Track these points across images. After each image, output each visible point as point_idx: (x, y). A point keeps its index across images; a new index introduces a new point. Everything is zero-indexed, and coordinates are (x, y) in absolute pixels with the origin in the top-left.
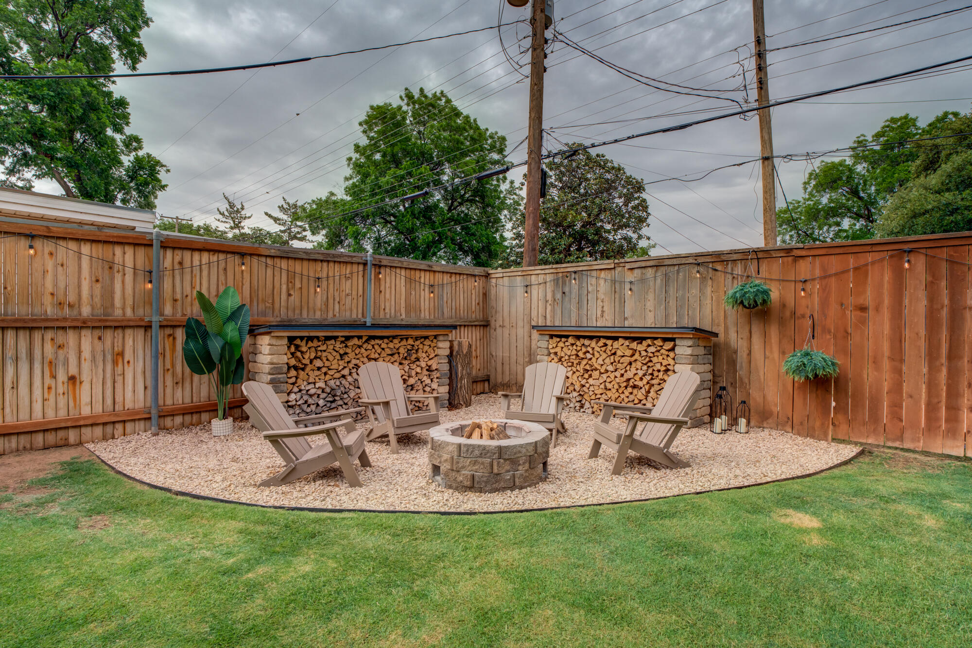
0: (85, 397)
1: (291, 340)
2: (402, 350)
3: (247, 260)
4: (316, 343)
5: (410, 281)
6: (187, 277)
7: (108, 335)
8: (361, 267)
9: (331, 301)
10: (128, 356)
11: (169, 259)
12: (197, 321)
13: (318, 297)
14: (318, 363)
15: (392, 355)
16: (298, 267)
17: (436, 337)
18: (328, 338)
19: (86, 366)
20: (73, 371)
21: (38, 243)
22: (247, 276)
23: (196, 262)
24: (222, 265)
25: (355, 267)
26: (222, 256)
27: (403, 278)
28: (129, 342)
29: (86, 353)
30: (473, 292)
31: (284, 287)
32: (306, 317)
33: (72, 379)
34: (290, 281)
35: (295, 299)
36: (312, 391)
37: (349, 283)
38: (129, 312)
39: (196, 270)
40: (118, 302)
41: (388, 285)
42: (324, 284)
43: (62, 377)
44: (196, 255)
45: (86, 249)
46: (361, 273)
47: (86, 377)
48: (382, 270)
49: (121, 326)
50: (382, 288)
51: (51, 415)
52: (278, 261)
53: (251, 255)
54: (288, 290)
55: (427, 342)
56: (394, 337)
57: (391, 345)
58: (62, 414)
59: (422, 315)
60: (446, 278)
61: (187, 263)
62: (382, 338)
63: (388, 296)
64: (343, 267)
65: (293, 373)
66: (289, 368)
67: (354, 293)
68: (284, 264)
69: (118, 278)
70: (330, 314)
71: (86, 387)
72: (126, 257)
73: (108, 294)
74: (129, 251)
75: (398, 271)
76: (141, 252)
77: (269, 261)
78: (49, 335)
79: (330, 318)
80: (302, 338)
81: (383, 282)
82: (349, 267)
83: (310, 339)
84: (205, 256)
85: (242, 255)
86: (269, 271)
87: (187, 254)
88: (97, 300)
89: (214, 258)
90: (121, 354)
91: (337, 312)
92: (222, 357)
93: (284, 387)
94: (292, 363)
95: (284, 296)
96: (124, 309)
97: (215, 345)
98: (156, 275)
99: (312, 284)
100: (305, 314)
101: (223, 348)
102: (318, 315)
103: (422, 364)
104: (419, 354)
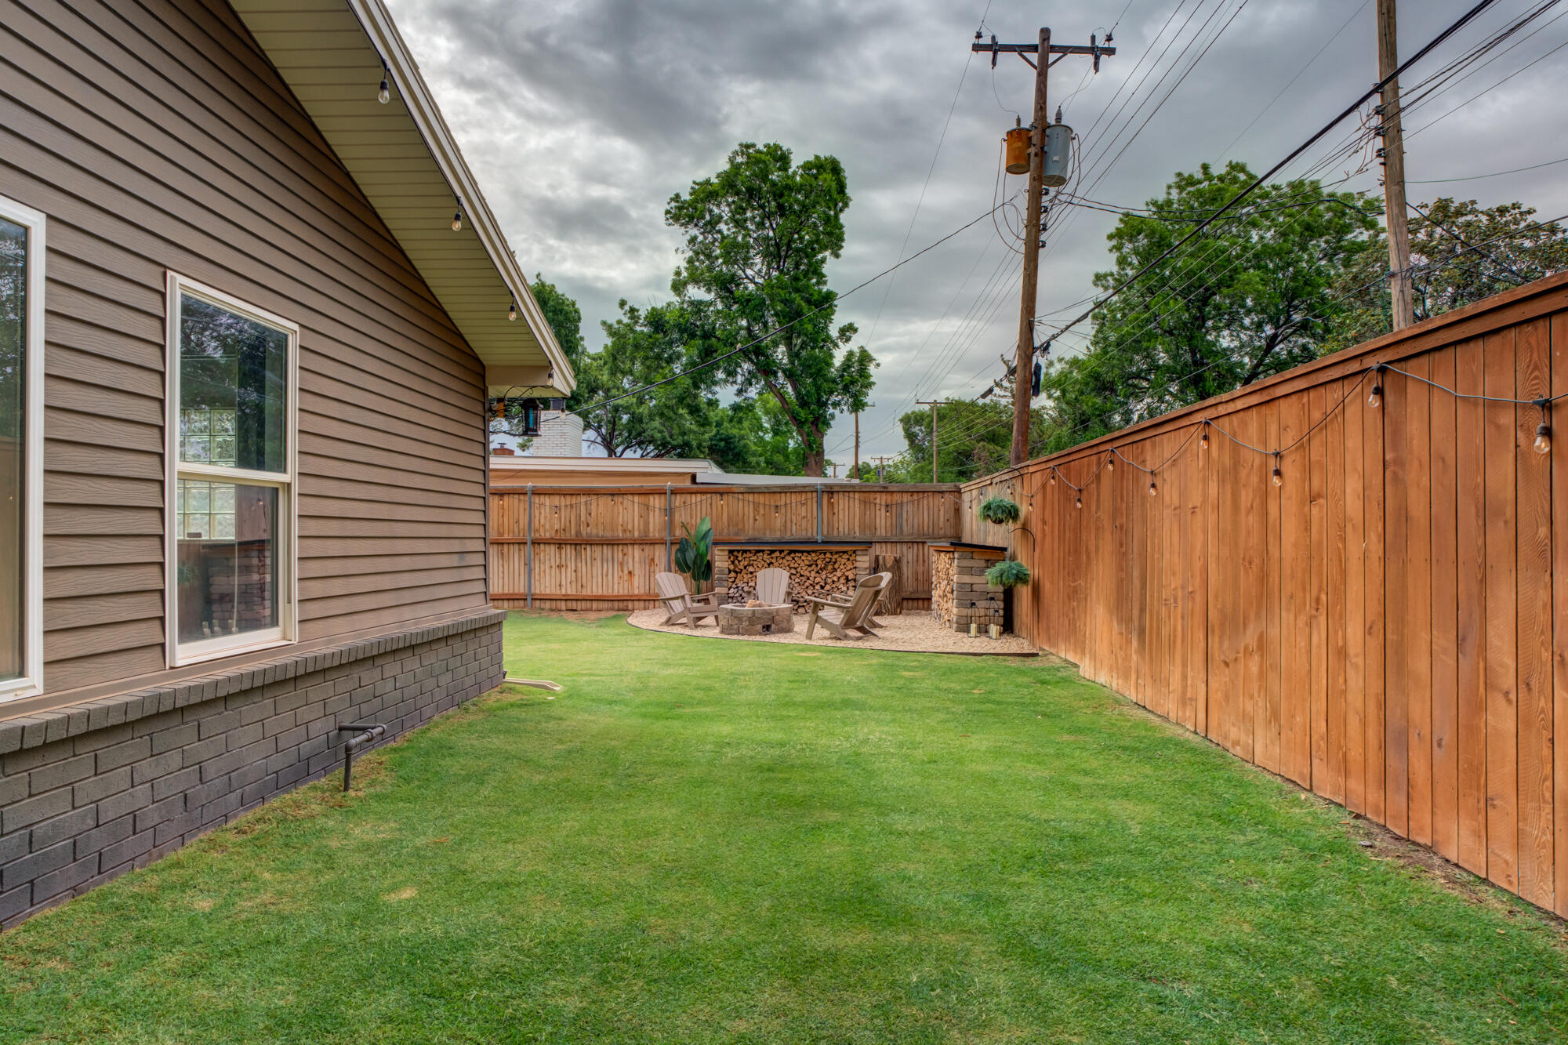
0: (636, 585)
1: (731, 552)
2: (819, 562)
3: (725, 497)
4: (749, 555)
5: (864, 502)
6: (688, 511)
7: (647, 548)
8: (815, 495)
9: (789, 523)
10: (656, 561)
11: (678, 500)
12: (686, 539)
13: (778, 521)
14: (751, 569)
15: (810, 566)
16: (761, 499)
17: (854, 552)
18: (758, 551)
19: (637, 565)
20: (631, 569)
21: (616, 498)
22: (725, 509)
23: (694, 501)
24: (709, 501)
25: (809, 495)
26: (709, 496)
27: (857, 502)
28: (657, 553)
29: (637, 559)
30: (942, 508)
31: (752, 514)
32: (768, 537)
33: (630, 573)
34: (756, 510)
35: (760, 522)
36: (746, 589)
37: (804, 508)
38: (657, 535)
39: (694, 506)
40: (651, 529)
41: (841, 507)
42: (783, 510)
43: (626, 572)
44: (693, 496)
45: (636, 499)
46: (815, 499)
47: (637, 572)
48: (835, 495)
49: (653, 543)
50: (836, 510)
51: (621, 593)
52: (747, 497)
53: (727, 493)
54: (754, 516)
55: (845, 556)
56: (814, 551)
57: (810, 558)
58: (626, 592)
59: (878, 533)
60: (906, 498)
61: (689, 502)
62: (802, 552)
63: (841, 517)
64: (798, 496)
65: (733, 574)
66: (730, 571)
67: (809, 516)
68: (751, 497)
69: (651, 513)
70: (789, 534)
71: (636, 577)
72: (656, 502)
73: (647, 524)
74: (657, 497)
75: (851, 495)
76: (663, 497)
77: (740, 496)
78: (620, 547)
79: (788, 537)
80: (738, 551)
81: (836, 506)
82: (804, 495)
83: (745, 551)
84: (699, 496)
85: (721, 494)
86: (741, 504)
87: (688, 496)
88: (642, 527)
89: (704, 497)
90: (653, 560)
91: (796, 532)
92: (695, 562)
93: (725, 583)
94: (732, 567)
95: (751, 521)
96: (655, 532)
97: (691, 555)
98: (669, 512)
99: (773, 510)
100: (768, 535)
101: (696, 557)
102: (778, 535)
103: (839, 574)
104: (836, 566)
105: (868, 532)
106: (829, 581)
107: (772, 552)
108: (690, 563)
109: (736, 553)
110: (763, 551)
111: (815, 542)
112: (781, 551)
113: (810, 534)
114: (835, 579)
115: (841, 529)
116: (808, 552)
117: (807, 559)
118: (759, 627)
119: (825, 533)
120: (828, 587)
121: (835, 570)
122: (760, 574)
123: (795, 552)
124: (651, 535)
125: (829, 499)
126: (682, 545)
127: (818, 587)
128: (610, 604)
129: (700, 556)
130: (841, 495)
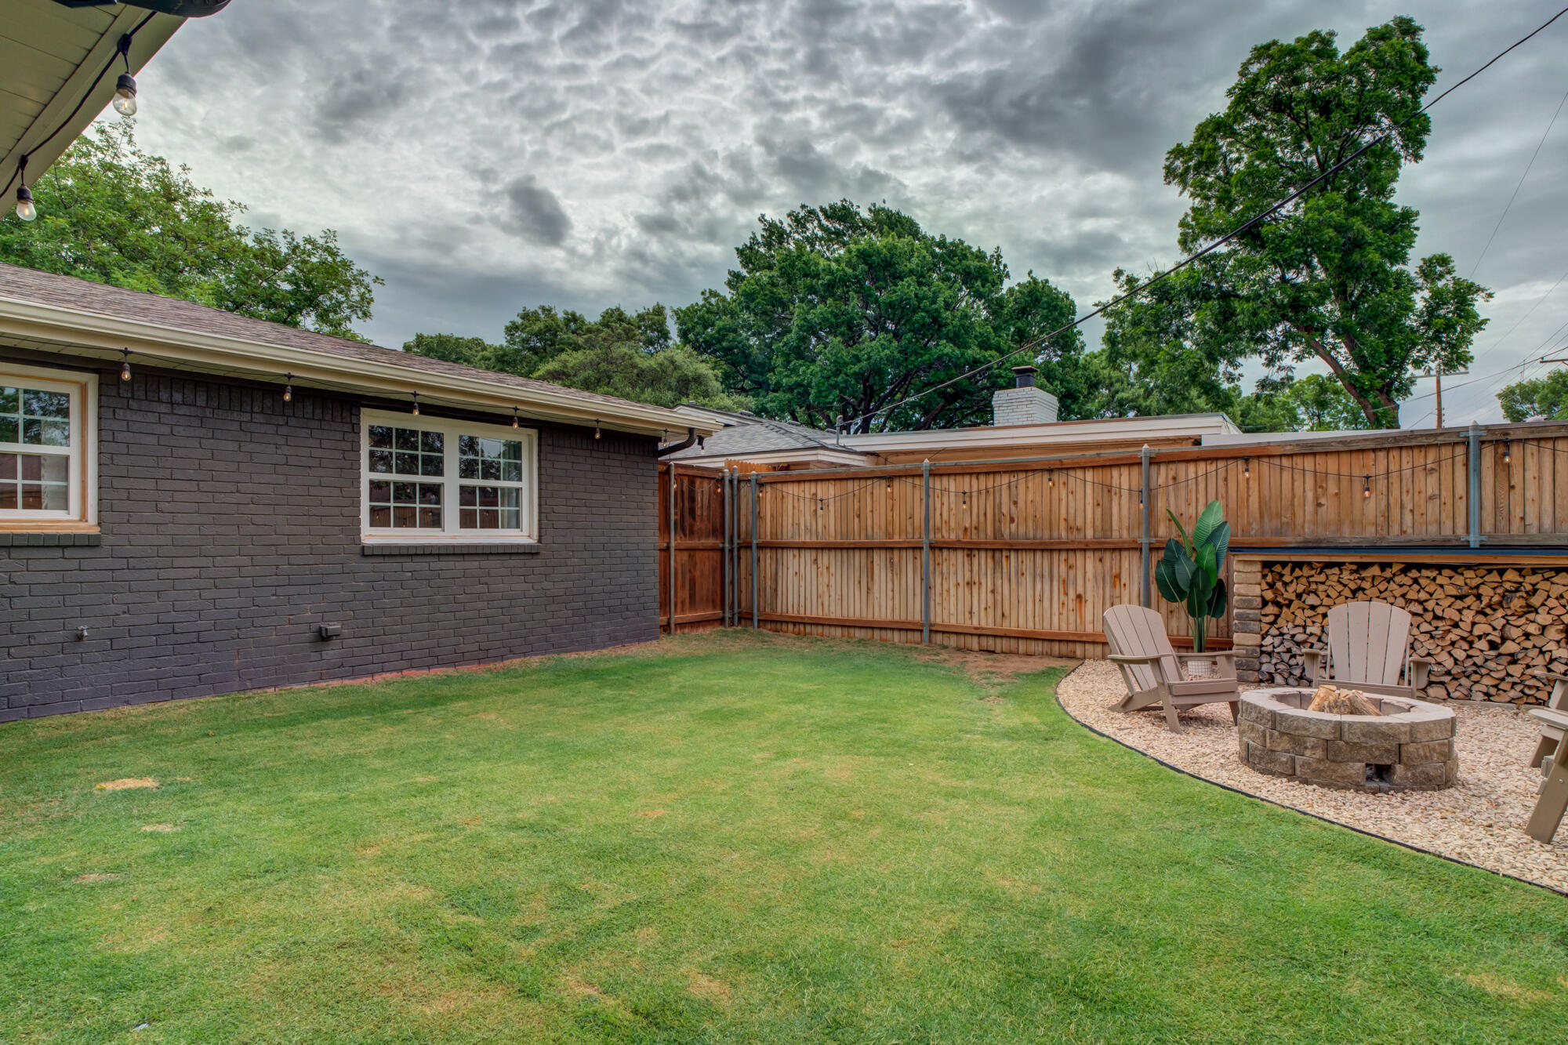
0: (1089, 617)
1: (1267, 565)
2: (1485, 591)
3: (1254, 464)
4: (1306, 571)
6: (1183, 493)
7: (1107, 556)
8: (1460, 450)
9: (1395, 511)
10: (1124, 578)
11: (1162, 475)
12: (1177, 543)
13: (1371, 506)
14: (1312, 600)
15: (1461, 598)
16: (1332, 464)
18: (1330, 565)
19: (1089, 585)
20: (1080, 590)
21: (1055, 476)
22: (1254, 485)
23: (1192, 475)
24: (1222, 473)
25: (1446, 452)
26: (1221, 464)
28: (1125, 564)
29: (1090, 575)
31: (1310, 495)
32: (1347, 536)
33: (1079, 597)
34: (1320, 485)
35: (1329, 510)
36: (1300, 638)
37: (1432, 480)
38: (1125, 535)
39: (1192, 484)
40: (1115, 526)
41: (1530, 475)
42: (1382, 485)
43: (1072, 595)
44: (1192, 468)
45: (1089, 475)
46: (1460, 460)
47: (1089, 597)
48: (1516, 450)
49: (1118, 549)
50: (1516, 480)
51: (1064, 629)
52: (1298, 460)
53: (1259, 457)
54: (1316, 498)
56: (1469, 567)
57: (1459, 580)
58: (1072, 629)
61: (1182, 477)
62: (1439, 568)
63: (1531, 493)
64: (1418, 455)
65: (1271, 609)
66: (1265, 603)
67: (1446, 494)
68: (1308, 463)
69: (1115, 499)
70: (1395, 531)
71: (1089, 605)
72: (1123, 479)
73: (1107, 516)
74: (1125, 471)
76: (1135, 471)
77: (1286, 462)
78: (1063, 556)
79: (1394, 535)
80: (1284, 564)
81: (1517, 471)
82: (1432, 455)
83: (1299, 565)
84: (1202, 466)
85: (1247, 459)
86: (1286, 476)
87: (1182, 467)
88: (1098, 523)
89: (1212, 467)
90: (1118, 576)
91: (1409, 526)
92: (1193, 584)
93: (1255, 626)
94: (1269, 595)
95: (1310, 507)
96: (1121, 531)
97: (1185, 570)
98: (1147, 495)
99: (1358, 486)
100: (1346, 531)
101: (1195, 574)
102: (1370, 532)
103: (1543, 618)
104: (1536, 601)
106: (1515, 633)
107: (1364, 566)
108: (1183, 584)
109: (1278, 568)
110: (1340, 565)
111: (1465, 547)
112: (1384, 566)
113: (1447, 532)
114: (1532, 629)
115: (1532, 519)
116: (1454, 568)
117: (1451, 584)
118: (1357, 768)
119: (1488, 527)
120: (1510, 647)
121: (1531, 609)
122: (1337, 615)
123: (1420, 567)
124: (1115, 534)
125: (1498, 461)
126: (1170, 553)
127: (1482, 645)
128: (1046, 646)
129: (1201, 572)
130: (1531, 448)
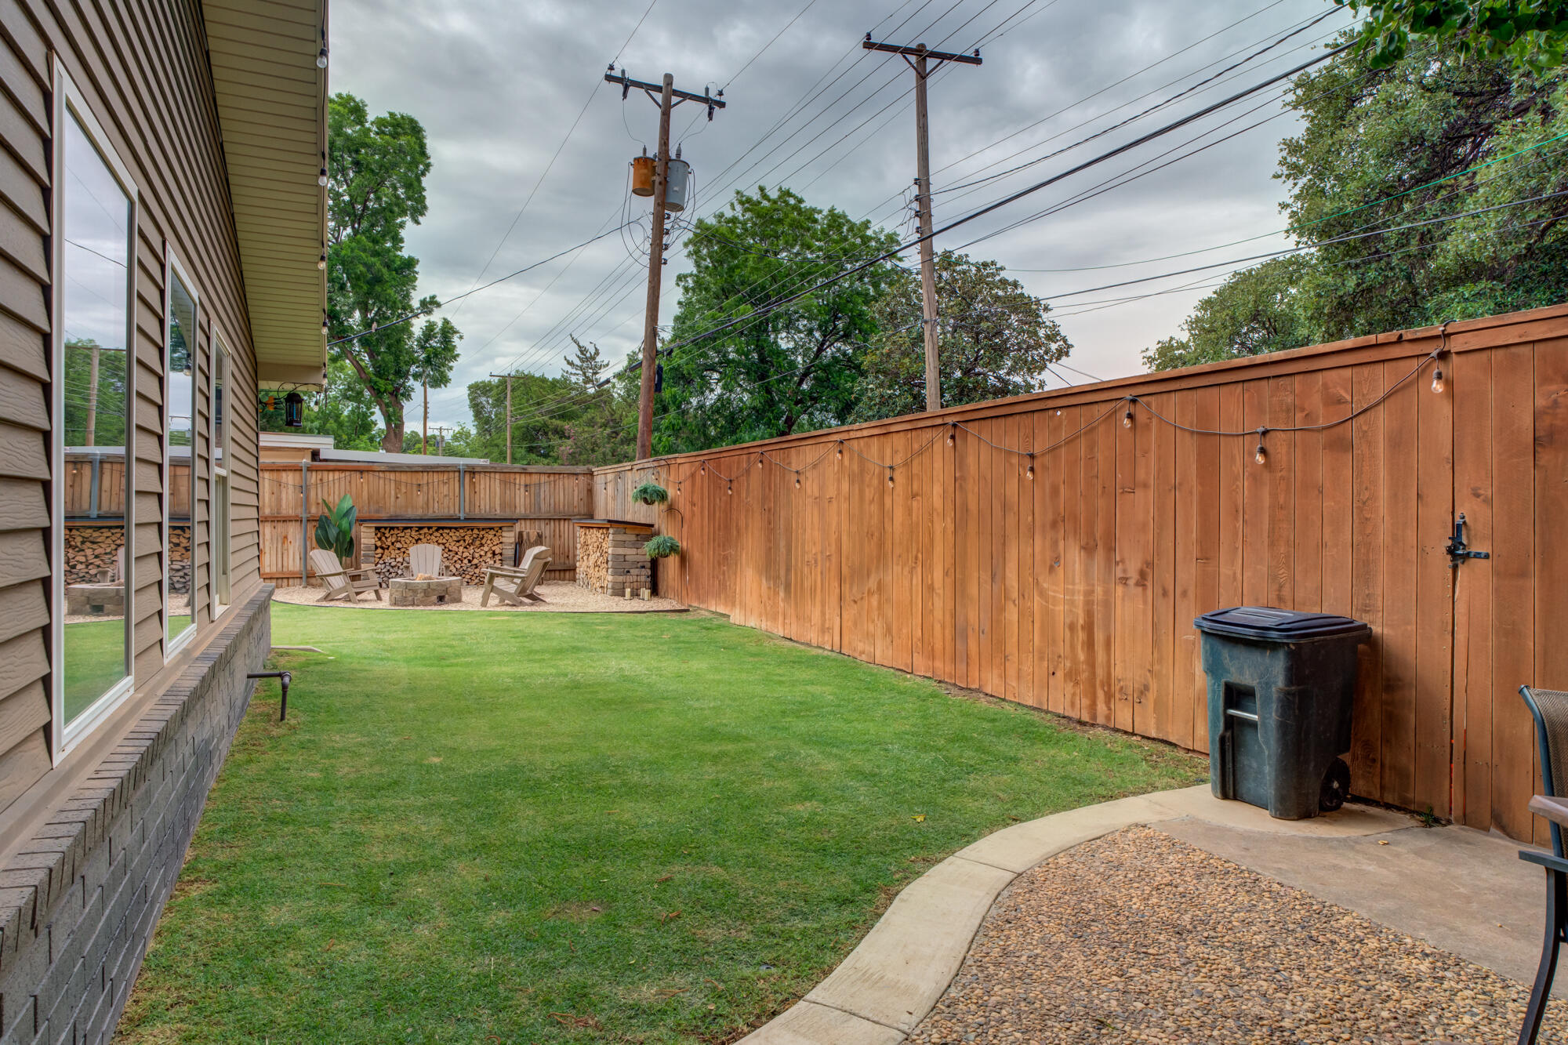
0: (267, 563)
1: (378, 529)
2: (467, 538)
3: (365, 475)
4: (396, 531)
5: (504, 483)
6: (325, 489)
7: (280, 526)
8: (457, 474)
9: (431, 501)
10: (290, 538)
11: (314, 477)
12: (326, 517)
13: (420, 499)
14: (398, 545)
15: (458, 542)
16: (404, 477)
17: (501, 528)
18: (404, 528)
19: (268, 543)
22: (365, 487)
23: (331, 478)
24: (348, 478)
25: (451, 474)
26: (348, 473)
27: (498, 481)
28: (291, 530)
29: (269, 536)
30: (576, 489)
31: (393, 492)
32: (410, 514)
34: (397, 488)
35: (402, 500)
36: (393, 564)
37: (446, 487)
38: (291, 512)
39: (331, 484)
40: (284, 506)
41: (482, 486)
42: (425, 488)
44: (331, 474)
45: (267, 475)
46: (457, 479)
47: (268, 550)
48: (477, 476)
49: (286, 520)
50: (477, 489)
52: (388, 474)
53: (368, 471)
54: (396, 494)
55: (492, 532)
56: (460, 528)
57: (457, 534)
59: (518, 511)
60: (544, 478)
61: (325, 480)
62: (450, 528)
63: (482, 495)
64: (441, 475)
65: (380, 551)
66: (376, 548)
67: (451, 494)
68: (392, 476)
69: (284, 490)
70: (431, 511)
71: (268, 555)
72: (289, 478)
73: (279, 500)
74: (290, 473)
75: (492, 475)
76: (297, 474)
77: (381, 475)
79: (430, 514)
80: (386, 528)
81: (477, 485)
82: (446, 475)
83: (392, 528)
84: (337, 474)
85: (361, 472)
86: (381, 481)
87: (325, 473)
88: (273, 504)
89: (343, 475)
90: (286, 537)
91: (438, 509)
92: (337, 540)
93: (372, 559)
94: (379, 544)
95: (393, 499)
96: (287, 509)
97: (333, 533)
98: (303, 488)
99: (415, 488)
100: (410, 510)
101: (338, 534)
102: (419, 513)
103: (486, 548)
104: (483, 541)
105: (508, 510)
106: (477, 555)
107: (421, 528)
108: (331, 539)
109: (383, 530)
110: (411, 528)
111: (459, 519)
112: (429, 528)
113: (452, 512)
114: (482, 553)
115: (482, 507)
116: (456, 528)
117: (455, 535)
118: (434, 598)
119: (467, 510)
120: (475, 561)
121: (482, 545)
122: (413, 550)
123: (443, 528)
124: (284, 512)
125: (471, 480)
126: (322, 523)
127: (466, 561)
129: (342, 533)
130: (482, 475)
